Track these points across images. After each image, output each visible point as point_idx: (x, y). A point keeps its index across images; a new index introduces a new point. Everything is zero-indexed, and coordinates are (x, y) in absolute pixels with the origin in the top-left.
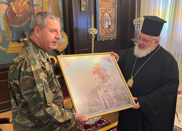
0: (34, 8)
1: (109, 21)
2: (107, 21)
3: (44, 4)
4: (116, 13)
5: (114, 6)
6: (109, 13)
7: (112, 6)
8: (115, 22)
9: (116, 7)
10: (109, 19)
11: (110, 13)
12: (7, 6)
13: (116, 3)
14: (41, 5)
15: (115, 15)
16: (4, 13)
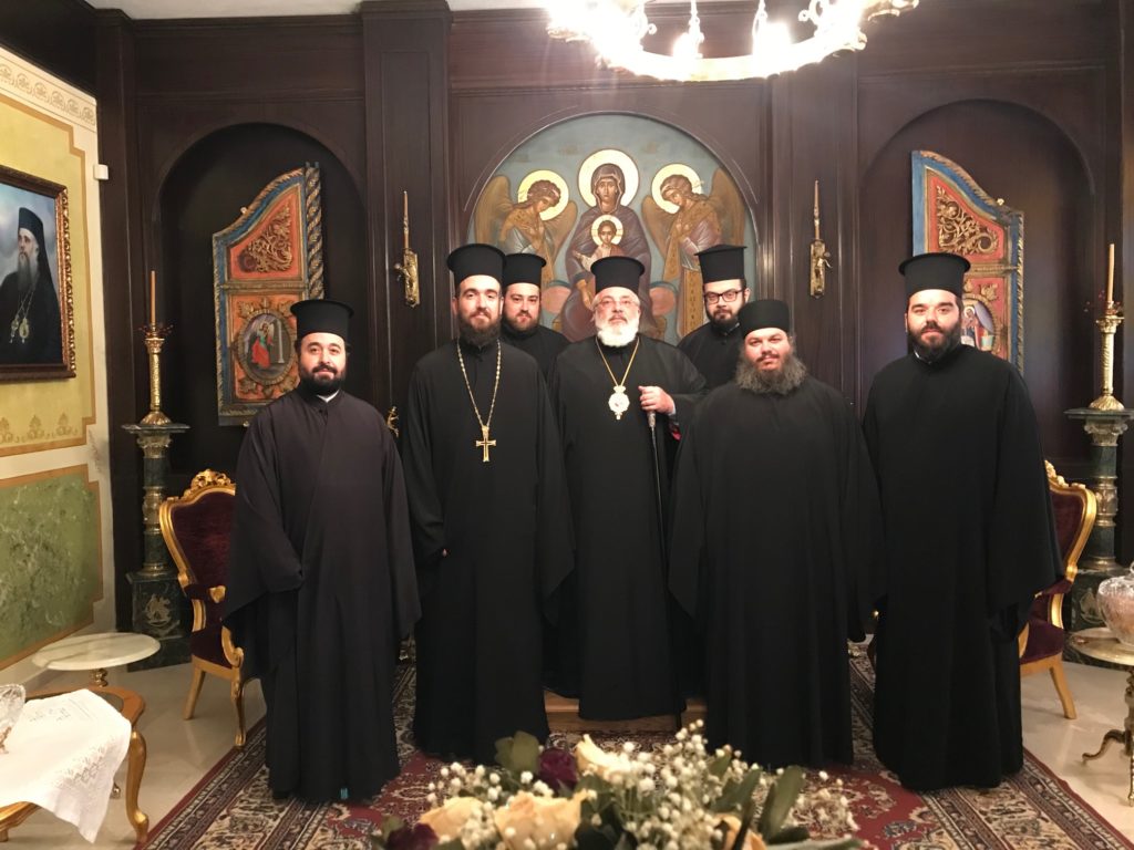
0: (651, 294)
1: (981, 334)
2: (973, 335)
3: (688, 280)
4: (1021, 297)
5: (1007, 272)
6: (980, 297)
7: (996, 268)
8: (1016, 334)
9: (1020, 271)
10: (981, 326)
11: (984, 300)
12: (568, 291)
13: (1021, 253)
14: (677, 283)
15: (1015, 307)
16: (559, 312)
